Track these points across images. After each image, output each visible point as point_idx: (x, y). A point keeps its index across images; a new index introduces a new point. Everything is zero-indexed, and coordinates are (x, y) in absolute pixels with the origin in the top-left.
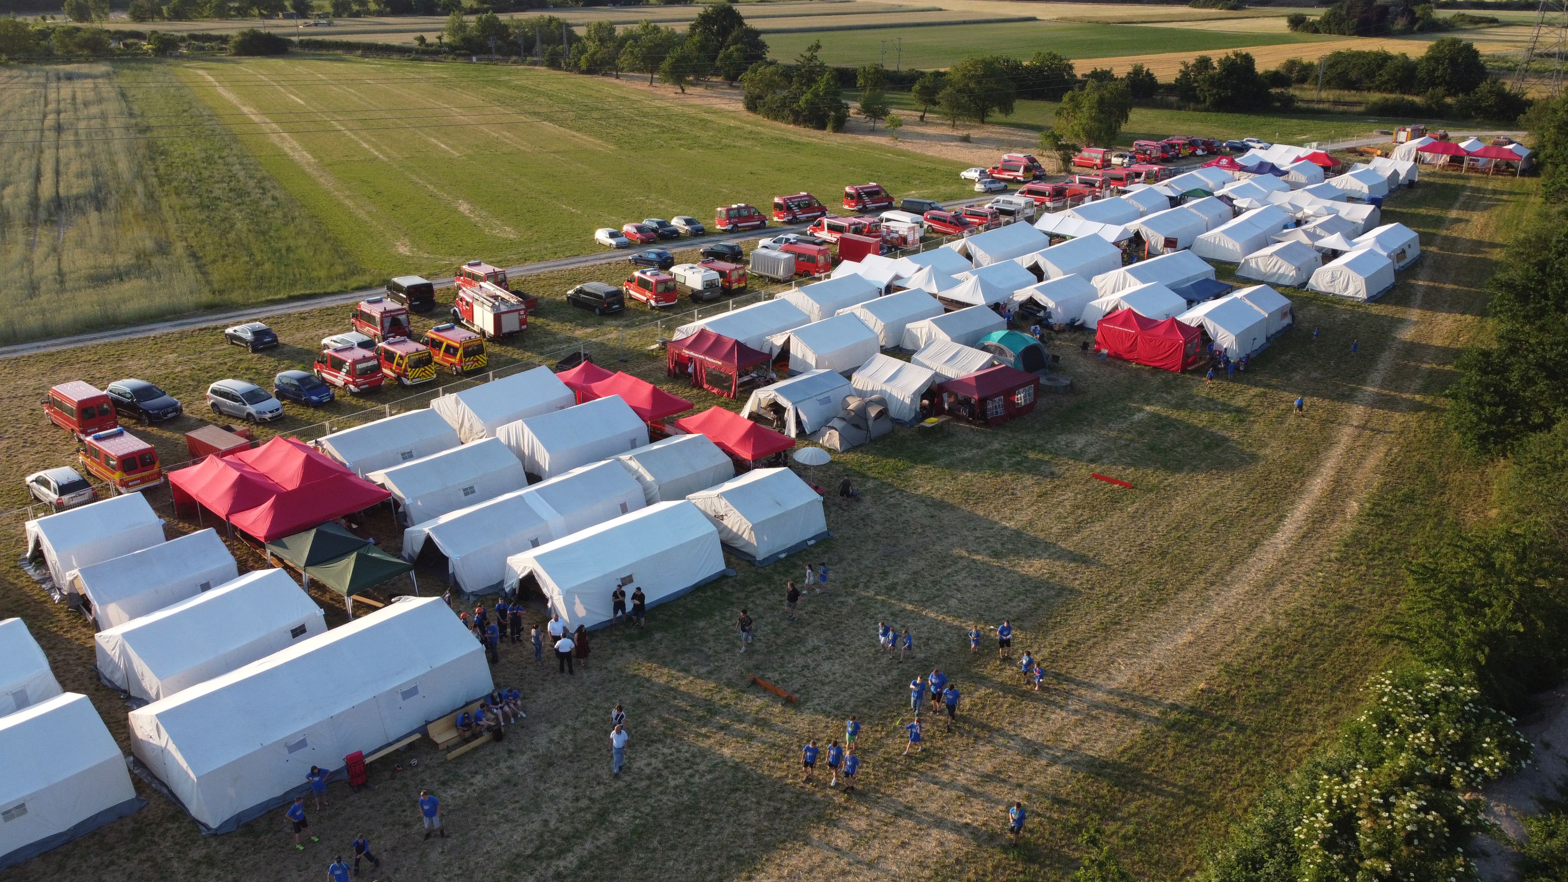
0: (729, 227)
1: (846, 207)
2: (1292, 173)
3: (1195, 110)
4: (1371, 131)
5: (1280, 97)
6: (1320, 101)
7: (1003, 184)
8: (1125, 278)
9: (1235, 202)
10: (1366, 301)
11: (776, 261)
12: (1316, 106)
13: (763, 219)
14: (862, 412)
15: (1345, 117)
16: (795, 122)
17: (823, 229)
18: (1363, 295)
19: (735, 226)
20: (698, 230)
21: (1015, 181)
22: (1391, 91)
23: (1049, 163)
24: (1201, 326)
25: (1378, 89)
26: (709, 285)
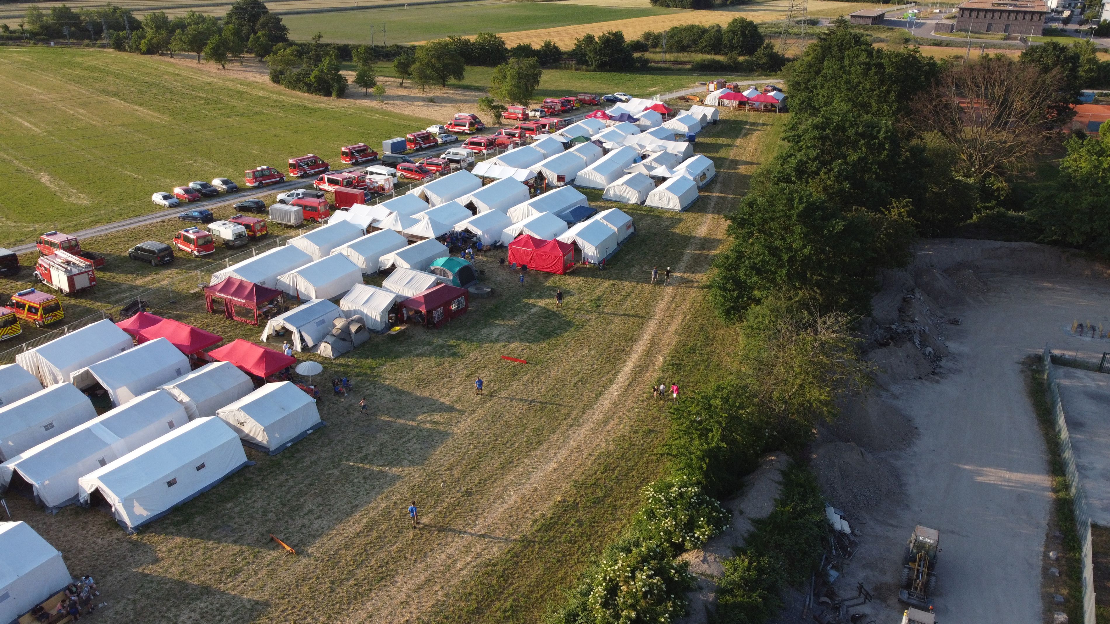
0: (256, 184)
1: (344, 162)
2: (642, 119)
3: (587, 71)
4: (695, 83)
5: (640, 60)
6: (665, 62)
7: (455, 137)
8: (528, 209)
9: (604, 145)
10: (681, 211)
11: (288, 213)
12: (662, 65)
13: (281, 176)
14: (346, 330)
15: (680, 72)
16: (309, 91)
17: (325, 183)
18: (678, 208)
19: (261, 183)
20: (233, 188)
21: (463, 133)
22: (708, 53)
23: (487, 119)
24: (574, 243)
25: (702, 51)
26: (239, 236)
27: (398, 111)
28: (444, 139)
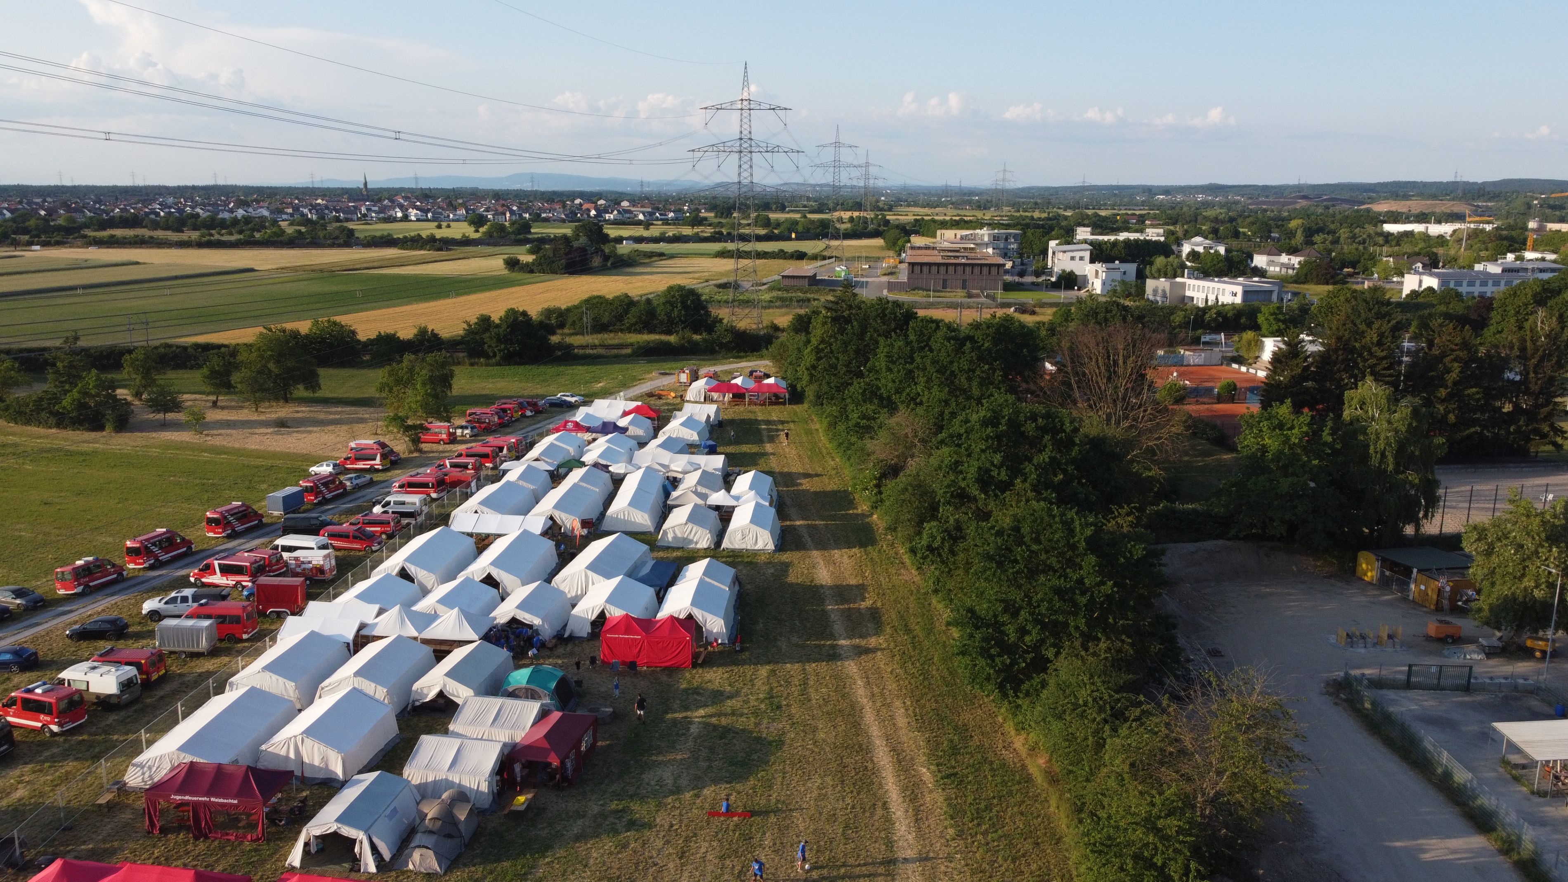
0: (79, 589)
1: (211, 535)
2: (630, 428)
3: (487, 365)
4: (650, 372)
6: (594, 347)
7: (368, 477)
9: (610, 468)
10: (775, 551)
12: (589, 351)
13: (119, 570)
14: (447, 817)
15: (618, 359)
16: (58, 425)
17: (215, 573)
18: (771, 546)
19: (87, 586)
20: (36, 602)
21: (372, 470)
22: (640, 332)
23: (400, 445)
24: (690, 617)
25: (630, 330)
26: (126, 685)
27: (237, 445)
28: (355, 482)
